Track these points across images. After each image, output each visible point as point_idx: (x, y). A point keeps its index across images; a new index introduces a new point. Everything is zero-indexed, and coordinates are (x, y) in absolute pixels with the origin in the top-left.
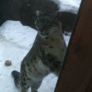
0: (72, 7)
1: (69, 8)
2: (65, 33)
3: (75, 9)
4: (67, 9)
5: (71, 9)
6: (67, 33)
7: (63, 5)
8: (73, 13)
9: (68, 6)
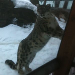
0: (25, 3)
1: (24, 4)
2: (24, 26)
3: (28, 5)
4: (22, 5)
5: (25, 5)
6: (25, 26)
7: (18, 2)
8: (27, 8)
9: (23, 2)
